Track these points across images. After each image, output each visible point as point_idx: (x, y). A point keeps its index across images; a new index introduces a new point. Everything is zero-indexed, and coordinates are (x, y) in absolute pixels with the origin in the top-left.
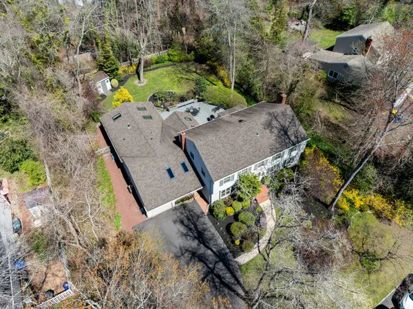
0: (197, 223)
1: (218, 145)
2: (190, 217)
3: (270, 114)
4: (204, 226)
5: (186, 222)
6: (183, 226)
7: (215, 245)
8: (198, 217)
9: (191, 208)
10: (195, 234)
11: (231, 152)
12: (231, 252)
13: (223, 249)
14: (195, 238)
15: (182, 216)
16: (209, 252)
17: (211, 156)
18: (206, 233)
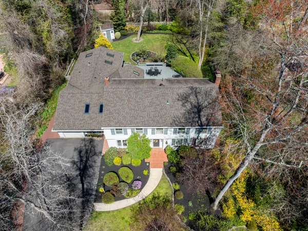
0: (90, 159)
1: (124, 98)
2: (89, 151)
3: (192, 88)
4: (93, 163)
5: (83, 153)
6: (78, 156)
7: (89, 183)
8: (95, 154)
9: (95, 144)
10: (82, 166)
11: (133, 108)
12: (96, 195)
13: (92, 190)
14: (80, 169)
15: (84, 148)
16: (80, 186)
17: (113, 105)
18: (90, 169)
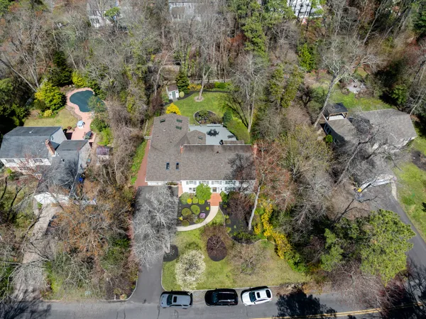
1: (194, 161)
3: (237, 155)
9: (174, 190)
11: (200, 168)
